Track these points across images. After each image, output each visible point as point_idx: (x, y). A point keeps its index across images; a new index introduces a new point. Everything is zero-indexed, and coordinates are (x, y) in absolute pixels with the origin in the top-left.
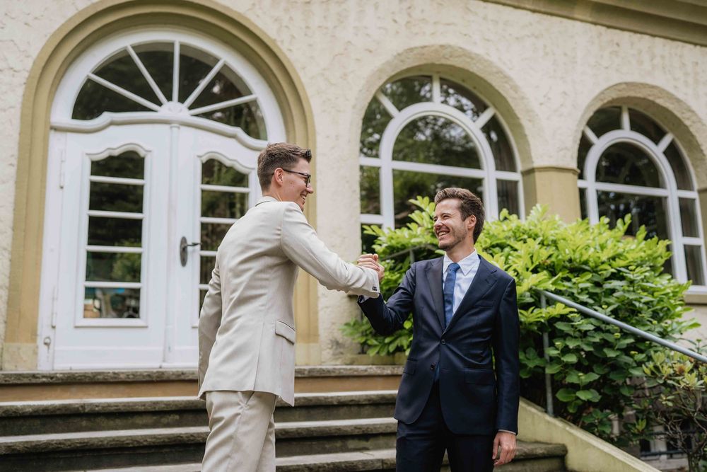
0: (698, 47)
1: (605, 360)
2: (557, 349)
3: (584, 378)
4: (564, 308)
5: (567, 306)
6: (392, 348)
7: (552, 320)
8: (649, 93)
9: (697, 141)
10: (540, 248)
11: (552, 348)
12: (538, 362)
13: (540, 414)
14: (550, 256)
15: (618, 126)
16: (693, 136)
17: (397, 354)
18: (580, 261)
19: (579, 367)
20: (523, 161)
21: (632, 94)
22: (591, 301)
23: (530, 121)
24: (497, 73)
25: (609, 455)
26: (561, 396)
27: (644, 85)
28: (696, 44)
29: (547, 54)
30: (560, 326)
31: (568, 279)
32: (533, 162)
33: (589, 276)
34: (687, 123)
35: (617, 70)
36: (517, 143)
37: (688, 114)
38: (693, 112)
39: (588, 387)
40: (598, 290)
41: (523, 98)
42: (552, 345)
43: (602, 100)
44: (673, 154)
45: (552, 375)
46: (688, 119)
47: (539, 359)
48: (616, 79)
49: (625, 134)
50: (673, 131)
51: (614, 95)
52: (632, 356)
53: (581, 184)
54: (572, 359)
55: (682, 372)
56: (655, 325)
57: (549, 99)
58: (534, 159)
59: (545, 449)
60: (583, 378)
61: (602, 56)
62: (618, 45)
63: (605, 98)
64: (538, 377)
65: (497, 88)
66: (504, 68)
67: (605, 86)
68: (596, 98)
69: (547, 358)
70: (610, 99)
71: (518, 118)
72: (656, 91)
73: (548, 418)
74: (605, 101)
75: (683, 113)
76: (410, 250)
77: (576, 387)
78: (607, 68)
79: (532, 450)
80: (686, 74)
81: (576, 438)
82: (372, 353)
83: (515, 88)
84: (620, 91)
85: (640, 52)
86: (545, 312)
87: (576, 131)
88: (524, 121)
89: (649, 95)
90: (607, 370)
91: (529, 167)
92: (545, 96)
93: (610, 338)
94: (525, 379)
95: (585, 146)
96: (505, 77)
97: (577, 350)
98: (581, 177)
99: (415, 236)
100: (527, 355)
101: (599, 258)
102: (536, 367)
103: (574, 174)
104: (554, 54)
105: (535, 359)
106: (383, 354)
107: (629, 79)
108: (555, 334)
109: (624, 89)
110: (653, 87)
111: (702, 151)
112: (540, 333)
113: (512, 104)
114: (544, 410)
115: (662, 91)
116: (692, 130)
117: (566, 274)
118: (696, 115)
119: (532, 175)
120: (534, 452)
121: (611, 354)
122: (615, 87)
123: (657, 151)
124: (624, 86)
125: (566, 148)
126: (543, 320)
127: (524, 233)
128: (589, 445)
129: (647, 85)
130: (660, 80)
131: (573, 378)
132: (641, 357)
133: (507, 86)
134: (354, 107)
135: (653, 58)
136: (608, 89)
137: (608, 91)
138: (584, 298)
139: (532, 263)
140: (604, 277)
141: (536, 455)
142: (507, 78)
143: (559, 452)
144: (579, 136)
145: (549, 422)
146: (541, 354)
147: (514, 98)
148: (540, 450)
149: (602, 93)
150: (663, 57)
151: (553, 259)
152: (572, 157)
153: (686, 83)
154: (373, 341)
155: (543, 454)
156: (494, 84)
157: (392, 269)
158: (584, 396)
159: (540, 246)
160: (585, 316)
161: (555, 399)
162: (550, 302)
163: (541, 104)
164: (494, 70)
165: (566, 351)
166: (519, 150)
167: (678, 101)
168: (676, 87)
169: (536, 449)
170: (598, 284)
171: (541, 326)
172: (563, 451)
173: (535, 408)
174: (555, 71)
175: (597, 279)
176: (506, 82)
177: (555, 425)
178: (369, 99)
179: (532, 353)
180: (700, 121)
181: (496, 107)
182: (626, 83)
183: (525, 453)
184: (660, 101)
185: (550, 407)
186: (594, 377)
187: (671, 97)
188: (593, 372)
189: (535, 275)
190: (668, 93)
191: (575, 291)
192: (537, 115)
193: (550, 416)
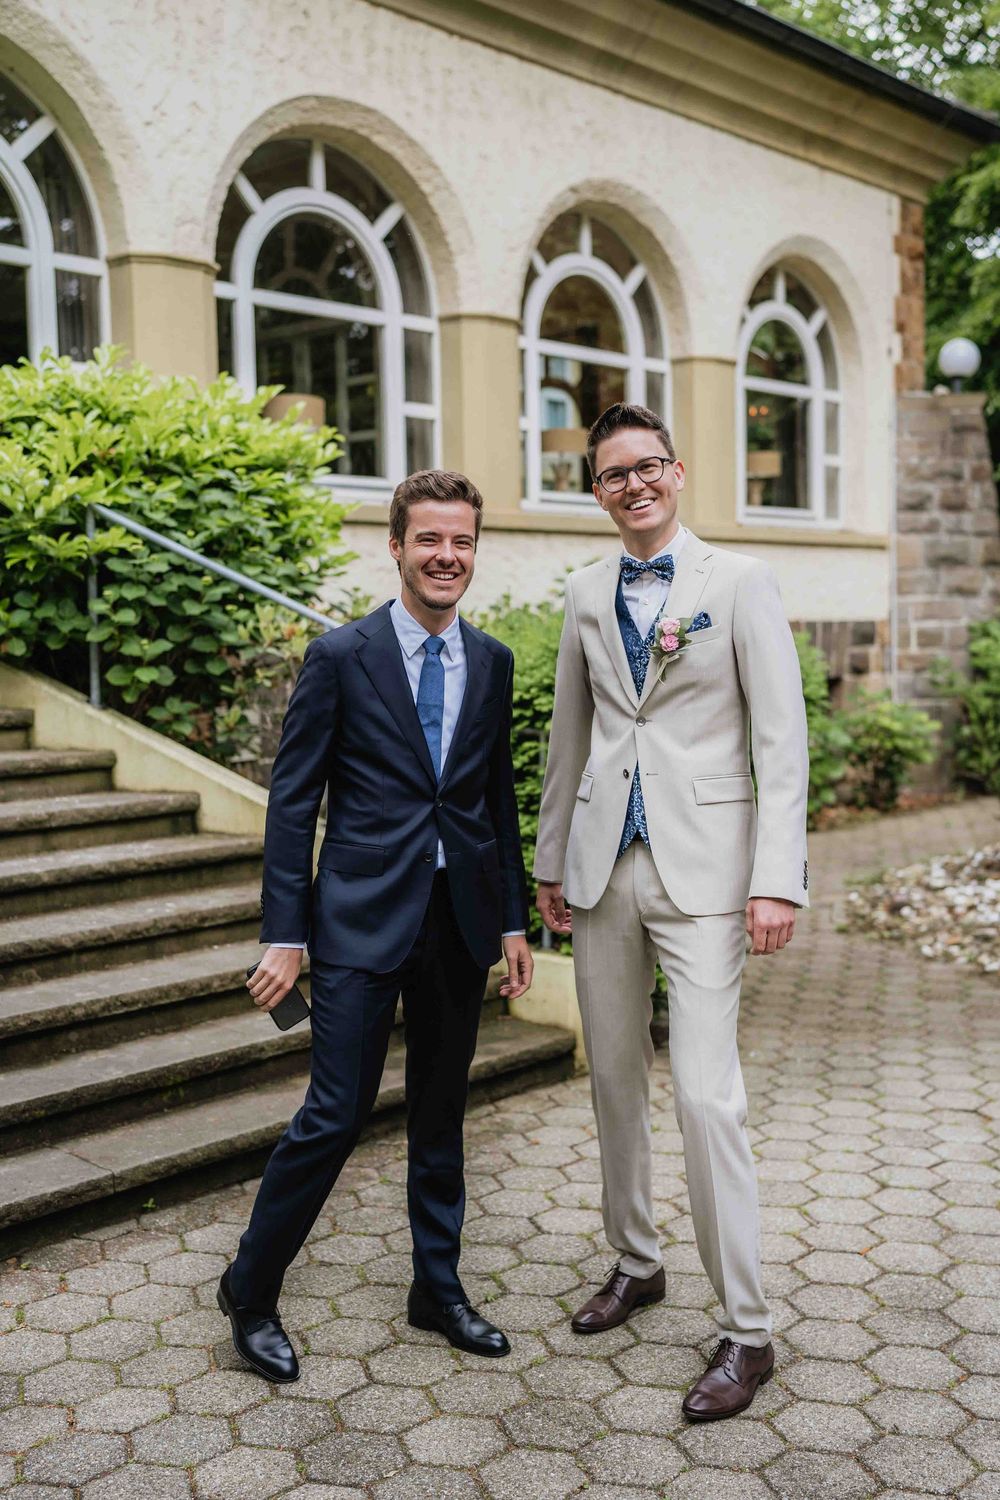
0: (455, 39)
1: (187, 620)
2: (107, 602)
3: (149, 648)
4: (122, 538)
5: (129, 532)
7: (104, 555)
8: (360, 121)
9: (439, 225)
10: (100, 427)
11: (100, 600)
12: (79, 623)
13: (78, 705)
14: (116, 443)
15: (302, 179)
16: (434, 214)
18: (166, 455)
19: (143, 630)
20: (111, 236)
21: (330, 119)
22: (172, 523)
23: (124, 156)
24: (57, 46)
25: (177, 762)
26: (115, 677)
27: (350, 105)
28: (451, 32)
29: (162, 16)
30: (115, 565)
31: (138, 485)
32: (128, 242)
33: (176, 483)
34: (426, 187)
35: (302, 69)
36: (100, 198)
37: (428, 172)
38: (436, 167)
39: (155, 662)
40: (189, 505)
41: (110, 107)
42: (100, 595)
43: (270, 127)
44: (400, 243)
45: (101, 644)
46: (428, 180)
47: (80, 617)
48: (298, 87)
49: (315, 197)
50: (403, 200)
51: (294, 118)
52: (228, 614)
53: (222, 290)
54: (128, 617)
55: (291, 634)
56: (277, 564)
57: (163, 114)
58: (131, 237)
59: (80, 758)
60: (146, 647)
61: (273, 35)
62: (306, 13)
63: (276, 124)
64: (77, 646)
65: (57, 78)
66: (73, 38)
67: (275, 100)
68: (259, 122)
69: (94, 618)
70: (285, 125)
71: (101, 148)
72: (372, 119)
73: (91, 711)
74: (277, 130)
75: (419, 168)
77: (139, 662)
78: (282, 61)
79: (59, 759)
80: (430, 90)
81: (129, 740)
83: (95, 84)
84: (305, 111)
85: (347, 32)
86: (94, 541)
87: (216, 187)
88: (111, 155)
89: (362, 126)
90: (187, 636)
91: (122, 251)
92: (155, 108)
93: (197, 584)
94: (55, 651)
95: (234, 215)
96: (74, 56)
97: (140, 603)
98: (224, 275)
100: (61, 612)
101: (198, 452)
102: (75, 631)
103: (206, 272)
104: (177, 18)
105: (73, 617)
107: (324, 90)
108: (108, 578)
109: (314, 109)
110: (369, 111)
111: (447, 244)
112: (82, 577)
113: (89, 118)
114: (85, 697)
115: (384, 120)
116: (433, 201)
117: (136, 476)
118: (441, 174)
119: (125, 268)
120: (61, 763)
121: (192, 609)
122: (297, 103)
123: (371, 236)
124: (313, 103)
125: (193, 221)
126: (84, 556)
127: (73, 397)
128: (148, 749)
129: (357, 105)
130: (380, 97)
131: (132, 648)
132: (242, 614)
133: (79, 76)
135: (371, 49)
136: (281, 105)
137: (281, 110)
138: (159, 517)
139: (78, 456)
140: (201, 484)
141: (63, 767)
142: (77, 61)
143: (105, 762)
144: (223, 195)
145: (90, 717)
146: (83, 608)
147: (90, 104)
149: (270, 112)
150: (389, 51)
151: (121, 448)
152: (205, 240)
153: (428, 107)
155: (77, 765)
156: (51, 68)
158: (146, 675)
159: (98, 423)
160: (153, 548)
161: (104, 683)
162: (103, 524)
163: (148, 124)
164: (51, 38)
165: (119, 604)
166: (104, 215)
167: (412, 143)
168: (408, 115)
169: (64, 758)
170: (191, 495)
171: (84, 566)
172: (111, 760)
173: (72, 696)
174: (178, 55)
175: (190, 485)
176: (77, 69)
177: (99, 720)
179: (69, 608)
180: (447, 186)
181: (57, 118)
182: (317, 98)
183: (45, 764)
184: (377, 139)
185: (95, 693)
186: (163, 646)
187: (399, 134)
188: (167, 639)
189: (75, 479)
190: (393, 125)
191: (146, 505)
192: (138, 147)
193: (94, 707)
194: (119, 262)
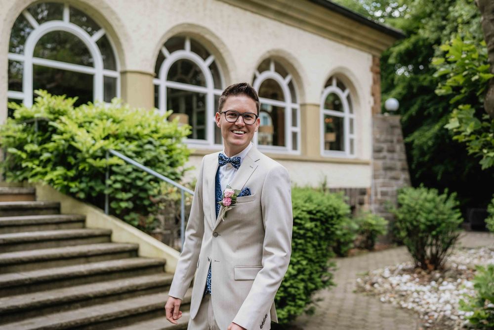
0: (232, 6)
1: (137, 187)
2: (111, 180)
3: (125, 196)
4: (117, 160)
5: (120, 158)
6: (21, 178)
7: (111, 166)
9: (225, 62)
10: (112, 124)
11: (109, 180)
12: (102, 187)
13: (101, 214)
14: (117, 130)
15: (182, 48)
16: (224, 59)
17: (25, 182)
18: (133, 133)
19: (123, 190)
20: (121, 65)
21: (192, 30)
22: (134, 155)
23: (126, 41)
24: (107, 8)
25: (132, 234)
26: (113, 205)
27: (198, 26)
30: (115, 169)
31: (124, 143)
32: (126, 67)
33: (136, 142)
34: (221, 51)
35: (183, 15)
37: (222, 46)
38: (224, 45)
39: (127, 200)
40: (140, 150)
41: (123, 26)
42: (109, 178)
45: (109, 195)
46: (222, 49)
47: (103, 185)
48: (182, 20)
49: (187, 53)
50: (214, 54)
51: (180, 30)
52: (151, 185)
53: (156, 81)
54: (118, 186)
55: (171, 192)
56: (168, 168)
57: (140, 28)
59: (100, 232)
61: (175, 5)
63: (174, 31)
64: (101, 195)
65: (107, 17)
66: (112, 6)
68: (169, 31)
69: (107, 186)
70: (178, 32)
72: (205, 30)
74: (175, 33)
75: (219, 45)
76: (35, 120)
77: (121, 200)
78: (177, 13)
79: (93, 232)
80: (223, 22)
81: (117, 226)
82: (9, 180)
83: (118, 20)
84: (184, 28)
86: (108, 161)
88: (123, 41)
89: (201, 32)
90: (138, 192)
91: (124, 69)
92: (137, 26)
93: (141, 175)
94: (94, 197)
95: (161, 59)
96: (112, 11)
97: (122, 182)
98: (157, 77)
99: (39, 112)
100: (96, 184)
101: (143, 132)
102: (100, 190)
103: (151, 76)
105: (100, 186)
106: (16, 181)
107: (190, 21)
108: (112, 173)
109: (186, 27)
110: (204, 28)
111: (228, 68)
112: (104, 173)
113: (116, 29)
114: (103, 211)
115: (209, 30)
116: (224, 55)
117: (123, 140)
118: (226, 47)
119: (126, 75)
121: (139, 183)
122: (181, 25)
123: (204, 65)
125: (147, 60)
127: (104, 115)
128: (123, 229)
129: (200, 26)
130: (208, 24)
131: (120, 195)
132: (156, 185)
133: (114, 17)
134: (5, 20)
135: (205, 9)
136: (177, 25)
138: (130, 153)
139: (104, 134)
140: (144, 143)
141: (94, 235)
143: (108, 233)
144: (157, 53)
146: (104, 183)
147: (117, 25)
148: (97, 232)
149: (173, 28)
150: (211, 10)
151: (119, 131)
152: (151, 66)
153: (222, 27)
154: (9, 174)
155: (99, 234)
156: (105, 15)
157: (24, 130)
158: (123, 205)
160: (127, 163)
161: (110, 207)
162: (112, 155)
163: (134, 31)
164: (105, 6)
165: (115, 182)
167: (217, 37)
168: (216, 29)
169: (95, 232)
170: (141, 146)
171: (105, 169)
172: (110, 232)
173: (99, 211)
174: (145, 11)
175: (141, 143)
176: (112, 15)
177: (108, 219)
178: (17, 15)
180: (228, 50)
181: (106, 29)
182: (188, 24)
184: (207, 36)
185: (107, 210)
186: (130, 195)
188: (131, 193)
189: (103, 141)
190: (211, 32)
191: (126, 149)
192: (131, 38)
193: (106, 215)
194: (124, 73)
